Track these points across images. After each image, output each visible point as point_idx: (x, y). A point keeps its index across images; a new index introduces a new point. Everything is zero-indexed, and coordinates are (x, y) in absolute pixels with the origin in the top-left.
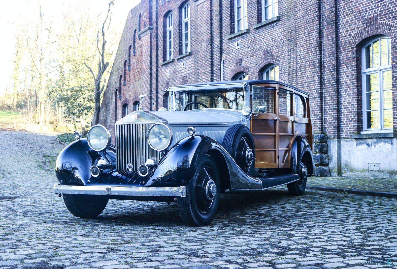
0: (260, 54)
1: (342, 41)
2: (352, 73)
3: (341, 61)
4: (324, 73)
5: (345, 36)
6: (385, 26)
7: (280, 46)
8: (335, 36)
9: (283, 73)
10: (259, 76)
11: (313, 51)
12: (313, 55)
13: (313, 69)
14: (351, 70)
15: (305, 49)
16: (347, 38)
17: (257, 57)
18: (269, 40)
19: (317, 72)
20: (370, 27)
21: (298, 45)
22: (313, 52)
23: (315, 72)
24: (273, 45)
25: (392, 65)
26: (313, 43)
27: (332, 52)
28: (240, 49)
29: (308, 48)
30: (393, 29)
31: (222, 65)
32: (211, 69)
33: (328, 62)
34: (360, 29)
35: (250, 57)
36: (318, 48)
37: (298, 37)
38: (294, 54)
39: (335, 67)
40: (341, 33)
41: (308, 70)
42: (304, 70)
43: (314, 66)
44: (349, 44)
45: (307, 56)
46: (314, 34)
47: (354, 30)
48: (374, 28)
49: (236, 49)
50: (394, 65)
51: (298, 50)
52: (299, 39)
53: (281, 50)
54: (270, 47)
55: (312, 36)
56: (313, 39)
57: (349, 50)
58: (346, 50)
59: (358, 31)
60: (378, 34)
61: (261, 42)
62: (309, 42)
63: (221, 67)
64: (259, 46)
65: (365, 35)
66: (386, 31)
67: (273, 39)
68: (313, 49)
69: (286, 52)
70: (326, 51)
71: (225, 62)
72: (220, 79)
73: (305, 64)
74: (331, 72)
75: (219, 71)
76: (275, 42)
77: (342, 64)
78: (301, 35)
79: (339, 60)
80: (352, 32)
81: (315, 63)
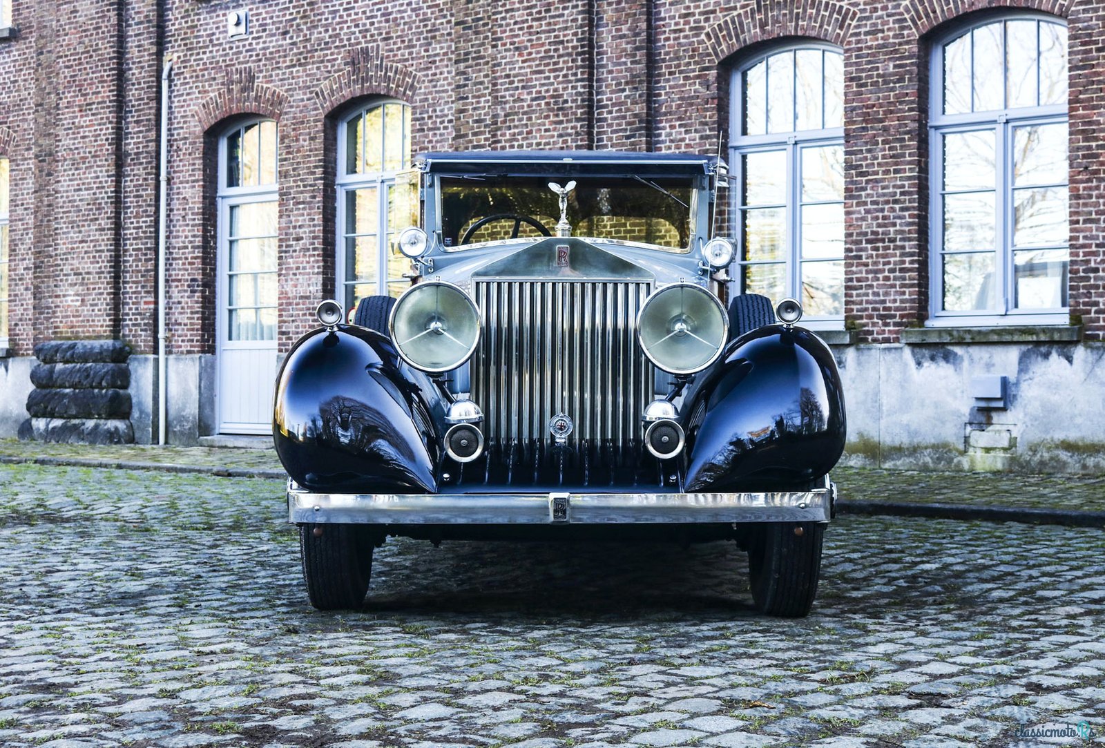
0: (335, 60)
1: (666, 44)
2: (700, 145)
3: (661, 106)
4: (599, 140)
5: (681, 31)
6: (827, 14)
7: (418, 40)
8: (644, 25)
9: (430, 129)
10: (324, 131)
11: (561, 65)
12: (560, 79)
13: (561, 122)
14: (697, 135)
15: (534, 60)
16: (686, 37)
17: (318, 68)
18: (372, 17)
19: (577, 134)
20: (772, 10)
21: (505, 45)
22: (562, 69)
23: (570, 135)
24: (387, 33)
25: (845, 130)
26: (562, 42)
27: (633, 76)
28: (245, 37)
29: (543, 54)
30: (854, 23)
31: (165, 84)
32: (117, 95)
33: (614, 105)
34: (735, 13)
35: (288, 67)
36: (583, 60)
37: (504, 18)
38: (480, 71)
39: (640, 122)
40: (664, 19)
41: (539, 125)
42: (526, 125)
43: (565, 115)
44: (692, 57)
45: (536, 79)
46: (566, 12)
47: (712, 16)
48: (785, 15)
49: (230, 34)
50: (854, 130)
51: (503, 58)
52: (508, 25)
53: (423, 53)
54: (375, 41)
55: (561, 19)
56: (566, 28)
57: (692, 75)
58: (681, 72)
59: (728, 18)
60: (800, 33)
61: (338, 19)
62: (549, 37)
63: (159, 92)
64: (330, 32)
65: (753, 33)
66: (830, 29)
67: (390, 14)
68: (561, 60)
69: (441, 60)
70: (610, 72)
71: (176, 74)
72: (154, 133)
73: (529, 106)
74: (628, 137)
75: (153, 104)
76: (399, 25)
77: (665, 114)
78: (517, 14)
79: (655, 102)
80: (707, 20)
81: (570, 104)
